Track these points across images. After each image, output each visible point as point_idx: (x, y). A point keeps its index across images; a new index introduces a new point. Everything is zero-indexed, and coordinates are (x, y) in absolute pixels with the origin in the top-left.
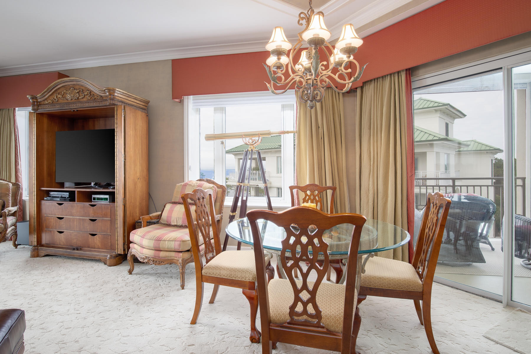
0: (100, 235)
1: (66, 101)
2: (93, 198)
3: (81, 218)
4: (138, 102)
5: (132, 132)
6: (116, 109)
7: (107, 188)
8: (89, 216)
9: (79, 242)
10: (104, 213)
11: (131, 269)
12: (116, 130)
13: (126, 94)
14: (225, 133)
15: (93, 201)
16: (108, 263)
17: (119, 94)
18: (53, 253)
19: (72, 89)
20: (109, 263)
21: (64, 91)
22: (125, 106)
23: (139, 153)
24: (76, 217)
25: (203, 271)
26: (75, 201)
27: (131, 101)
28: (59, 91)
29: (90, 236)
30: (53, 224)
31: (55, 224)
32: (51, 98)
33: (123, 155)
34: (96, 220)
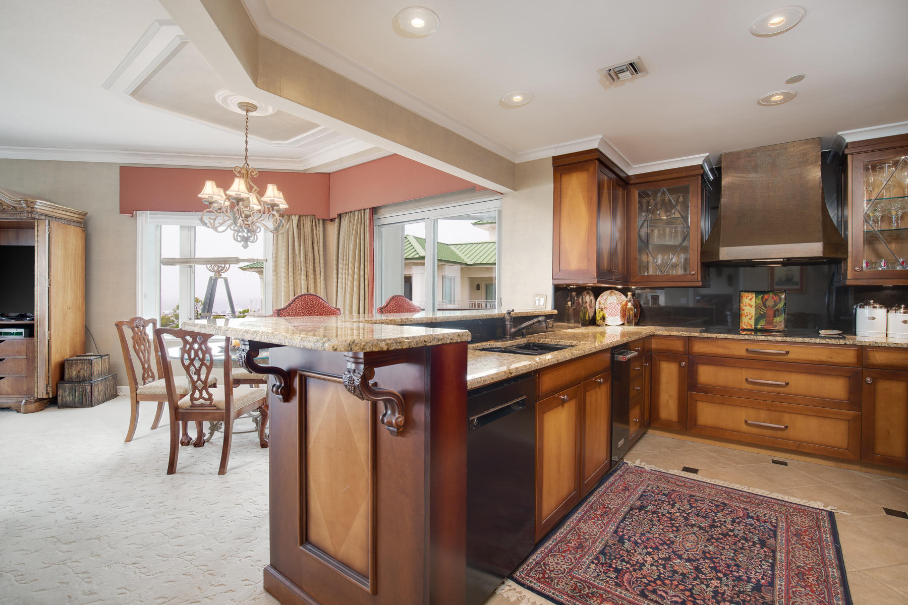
0: (10, 378)
4: (69, 214)
5: (60, 252)
6: (36, 224)
7: (22, 320)
10: (16, 350)
12: (36, 249)
13: (52, 205)
14: (193, 257)
16: (22, 410)
17: (40, 206)
20: (24, 410)
22: (50, 222)
23: (71, 277)
25: (137, 391)
27: (59, 213)
33: (47, 280)
34: (4, 359)
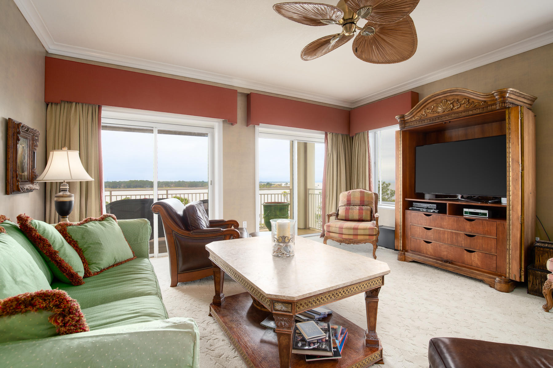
0: (480, 253)
1: (437, 115)
2: (465, 211)
3: (454, 231)
6: (506, 113)
8: (464, 230)
9: (451, 256)
10: (486, 229)
11: (549, 305)
12: (507, 136)
15: (464, 214)
16: (496, 287)
18: (422, 261)
19: (444, 101)
20: (500, 288)
21: (434, 105)
22: (522, 107)
24: (446, 230)
26: (446, 214)
28: (427, 107)
29: (465, 252)
30: (419, 233)
31: (421, 234)
32: (418, 115)
33: (520, 165)
34: (475, 236)
